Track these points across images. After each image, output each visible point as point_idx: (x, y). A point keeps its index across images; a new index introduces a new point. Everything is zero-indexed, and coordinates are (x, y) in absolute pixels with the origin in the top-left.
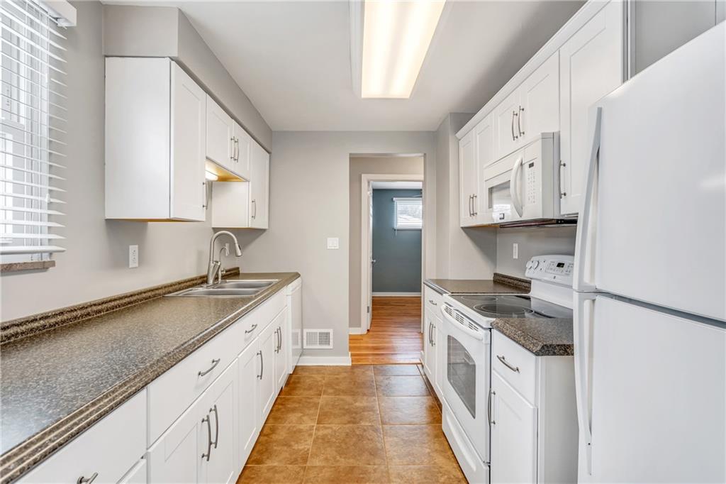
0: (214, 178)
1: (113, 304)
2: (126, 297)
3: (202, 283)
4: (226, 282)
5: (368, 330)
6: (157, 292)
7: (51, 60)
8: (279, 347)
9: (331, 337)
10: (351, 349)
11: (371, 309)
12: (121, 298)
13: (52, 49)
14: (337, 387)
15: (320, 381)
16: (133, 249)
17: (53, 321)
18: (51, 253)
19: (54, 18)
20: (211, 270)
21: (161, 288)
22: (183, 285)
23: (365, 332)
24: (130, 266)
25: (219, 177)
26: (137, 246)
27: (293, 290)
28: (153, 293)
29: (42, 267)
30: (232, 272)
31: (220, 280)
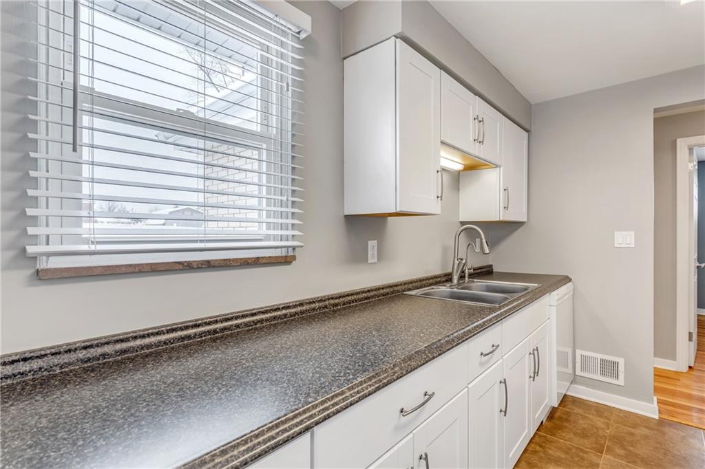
0: (459, 167)
1: (349, 298)
2: (363, 292)
3: (447, 281)
4: (474, 282)
5: (690, 367)
6: (396, 288)
7: (294, 72)
8: (536, 373)
9: (621, 368)
10: (657, 390)
11: (695, 337)
12: (358, 293)
13: (294, 61)
14: (631, 449)
15: (603, 429)
16: (372, 244)
17: (293, 310)
18: (294, 248)
19: (297, 33)
20: (456, 266)
21: (401, 285)
22: (424, 282)
23: (685, 369)
24: (369, 262)
25: (465, 165)
26: (376, 241)
27: (558, 300)
28: (391, 290)
29: (286, 260)
30: (483, 270)
31: (467, 279)
